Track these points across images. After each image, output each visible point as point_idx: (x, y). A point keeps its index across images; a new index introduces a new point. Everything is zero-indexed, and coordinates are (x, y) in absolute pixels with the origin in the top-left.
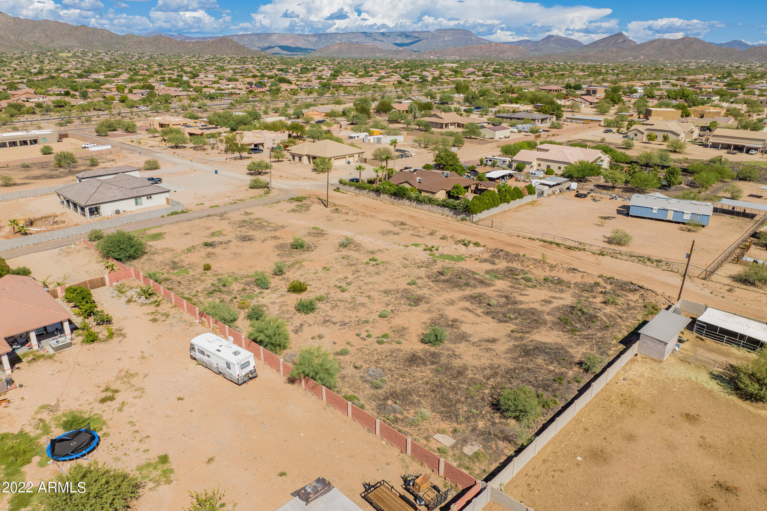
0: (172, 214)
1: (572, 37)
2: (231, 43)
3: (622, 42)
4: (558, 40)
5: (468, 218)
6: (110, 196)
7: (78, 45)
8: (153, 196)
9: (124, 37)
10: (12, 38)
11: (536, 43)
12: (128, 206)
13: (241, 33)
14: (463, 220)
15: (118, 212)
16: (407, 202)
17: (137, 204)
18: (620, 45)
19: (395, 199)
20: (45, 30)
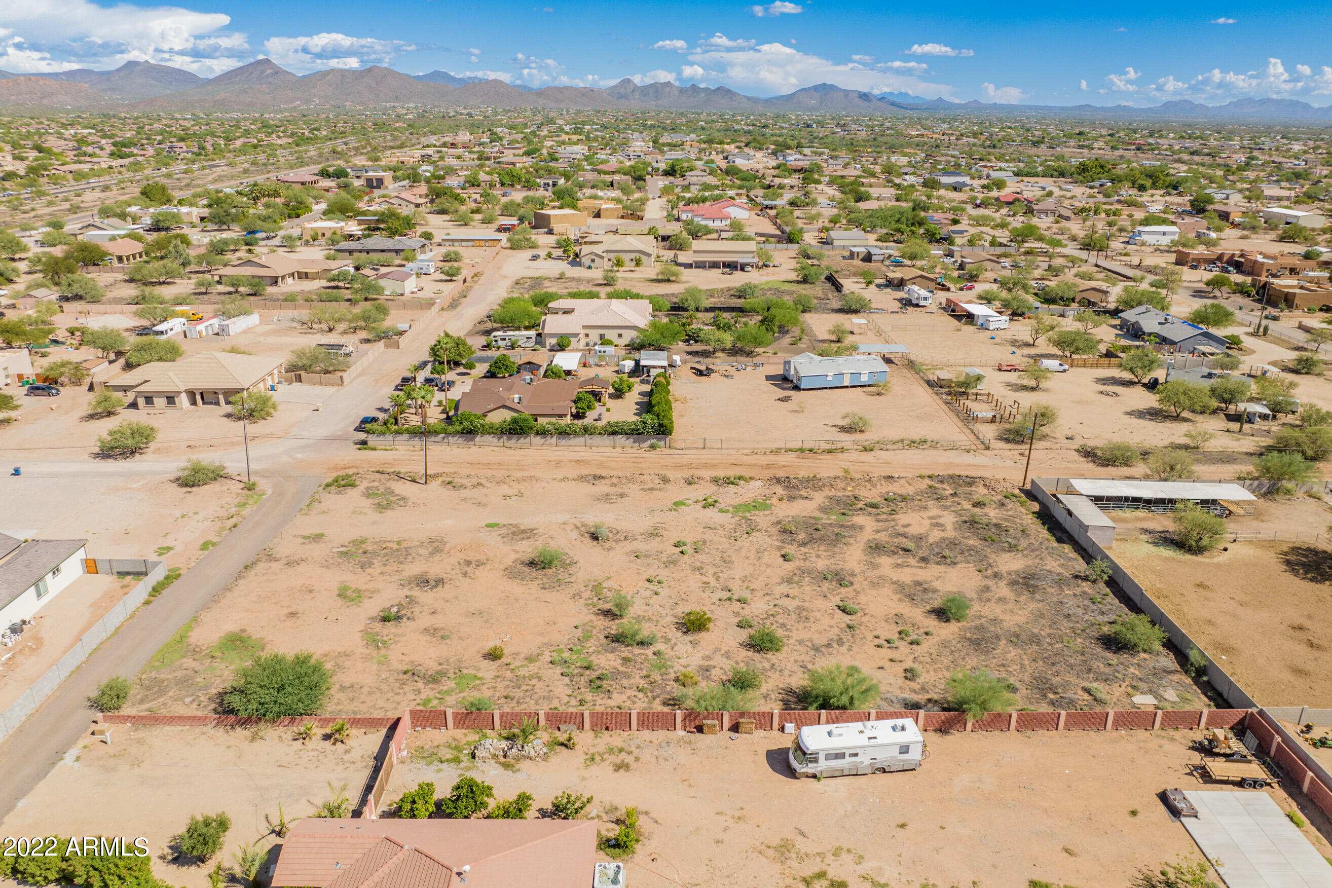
0: (156, 589)
1: (170, 64)
3: (272, 75)
4: (149, 70)
5: (662, 443)
8: (61, 566)
11: (106, 75)
14: (653, 447)
16: (538, 440)
17: (41, 594)
18: (271, 79)
19: (509, 439)
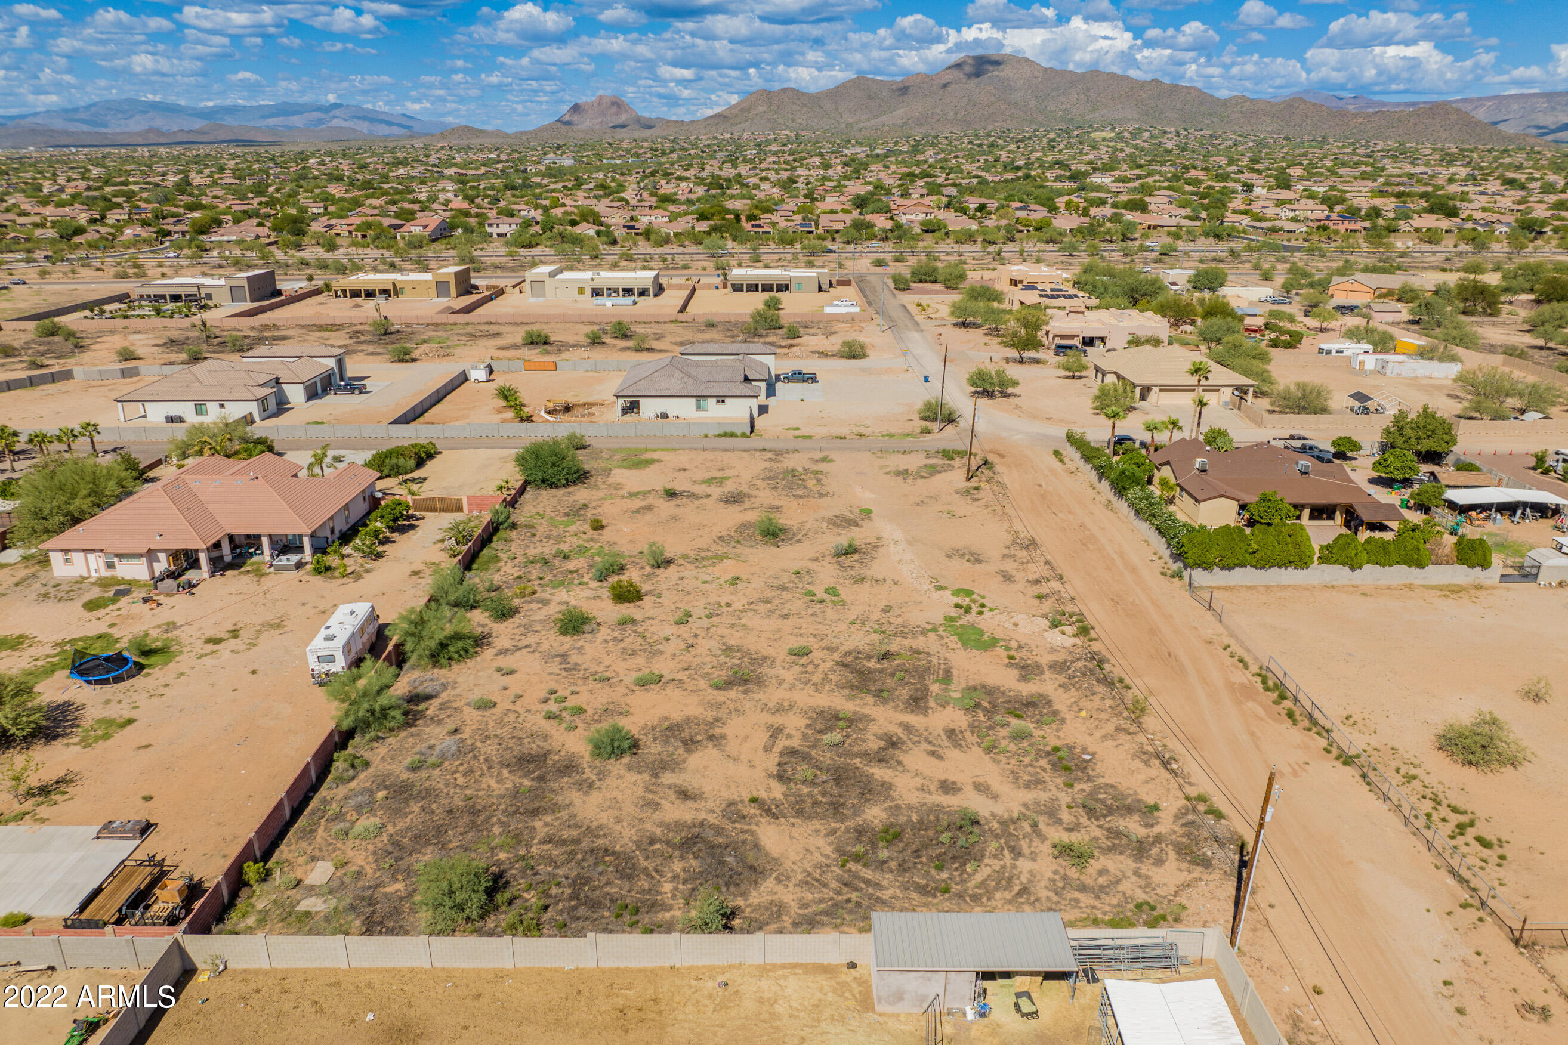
0: (725, 435)
2: (1455, 117)
6: (663, 386)
7: (1136, 116)
8: (727, 400)
9: (1226, 103)
10: (1032, 103)
12: (684, 409)
13: (1513, 92)
15: (664, 416)
16: (1125, 507)
17: (698, 408)
19: (1115, 494)
20: (1088, 90)
